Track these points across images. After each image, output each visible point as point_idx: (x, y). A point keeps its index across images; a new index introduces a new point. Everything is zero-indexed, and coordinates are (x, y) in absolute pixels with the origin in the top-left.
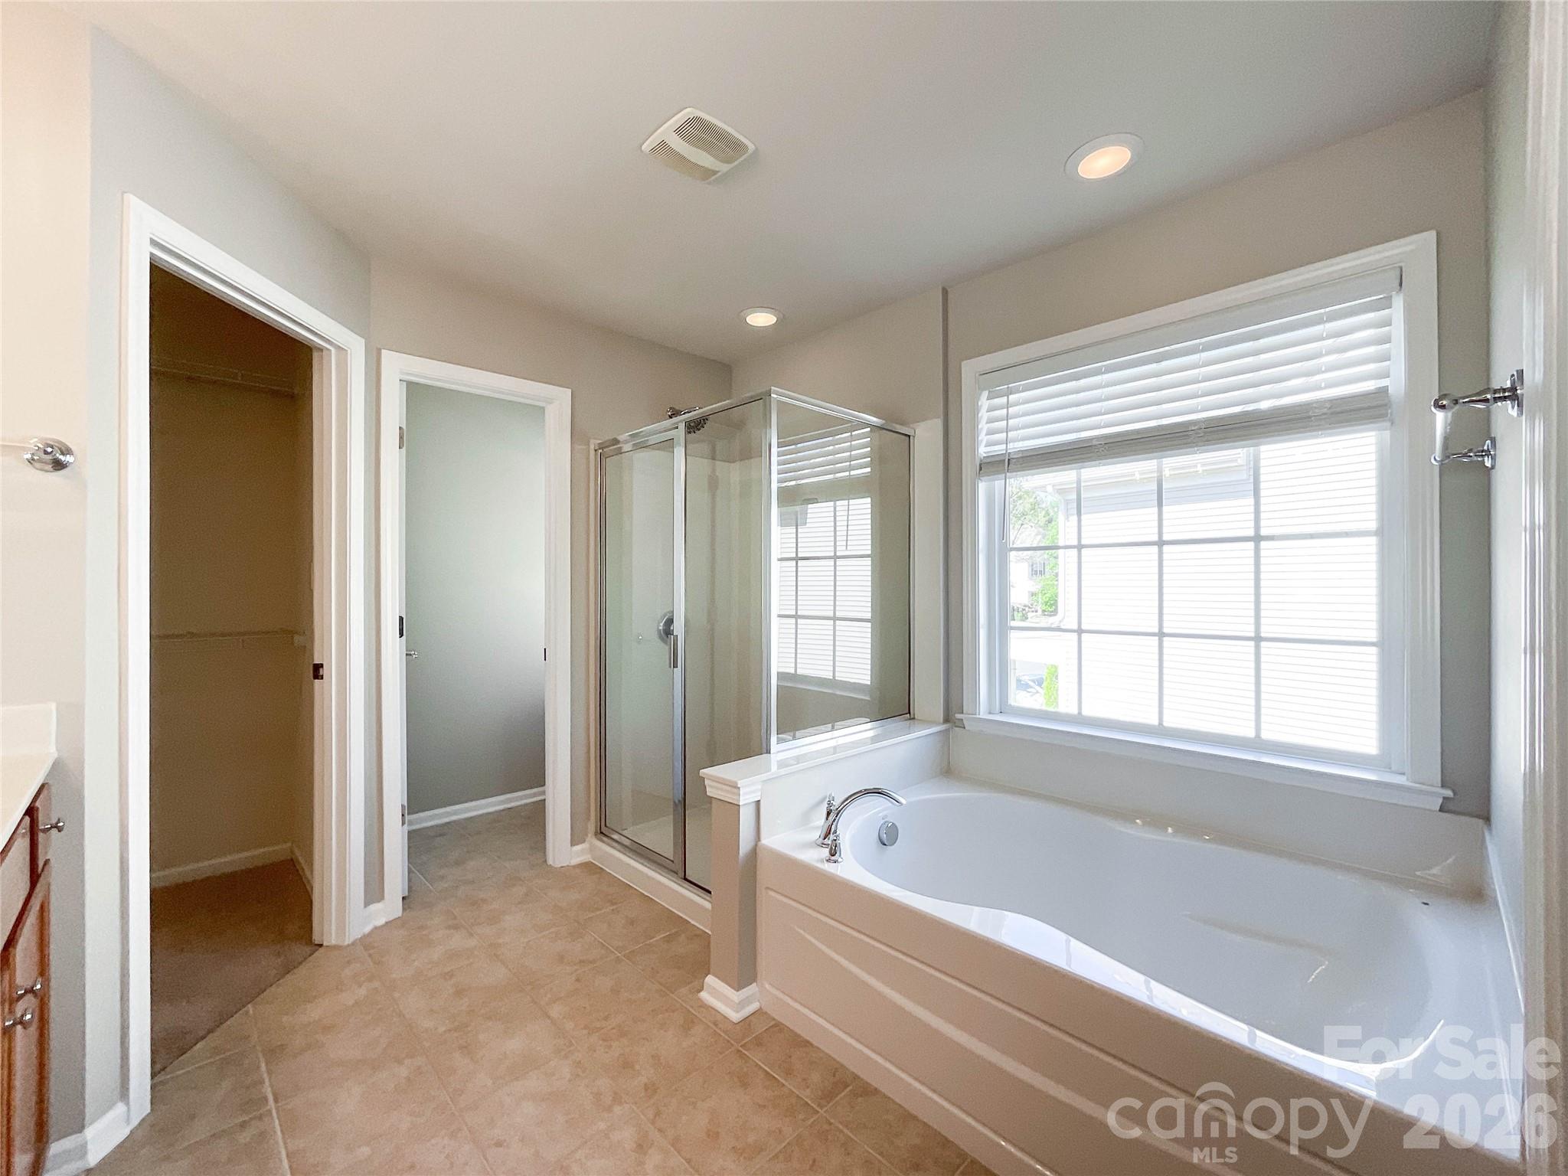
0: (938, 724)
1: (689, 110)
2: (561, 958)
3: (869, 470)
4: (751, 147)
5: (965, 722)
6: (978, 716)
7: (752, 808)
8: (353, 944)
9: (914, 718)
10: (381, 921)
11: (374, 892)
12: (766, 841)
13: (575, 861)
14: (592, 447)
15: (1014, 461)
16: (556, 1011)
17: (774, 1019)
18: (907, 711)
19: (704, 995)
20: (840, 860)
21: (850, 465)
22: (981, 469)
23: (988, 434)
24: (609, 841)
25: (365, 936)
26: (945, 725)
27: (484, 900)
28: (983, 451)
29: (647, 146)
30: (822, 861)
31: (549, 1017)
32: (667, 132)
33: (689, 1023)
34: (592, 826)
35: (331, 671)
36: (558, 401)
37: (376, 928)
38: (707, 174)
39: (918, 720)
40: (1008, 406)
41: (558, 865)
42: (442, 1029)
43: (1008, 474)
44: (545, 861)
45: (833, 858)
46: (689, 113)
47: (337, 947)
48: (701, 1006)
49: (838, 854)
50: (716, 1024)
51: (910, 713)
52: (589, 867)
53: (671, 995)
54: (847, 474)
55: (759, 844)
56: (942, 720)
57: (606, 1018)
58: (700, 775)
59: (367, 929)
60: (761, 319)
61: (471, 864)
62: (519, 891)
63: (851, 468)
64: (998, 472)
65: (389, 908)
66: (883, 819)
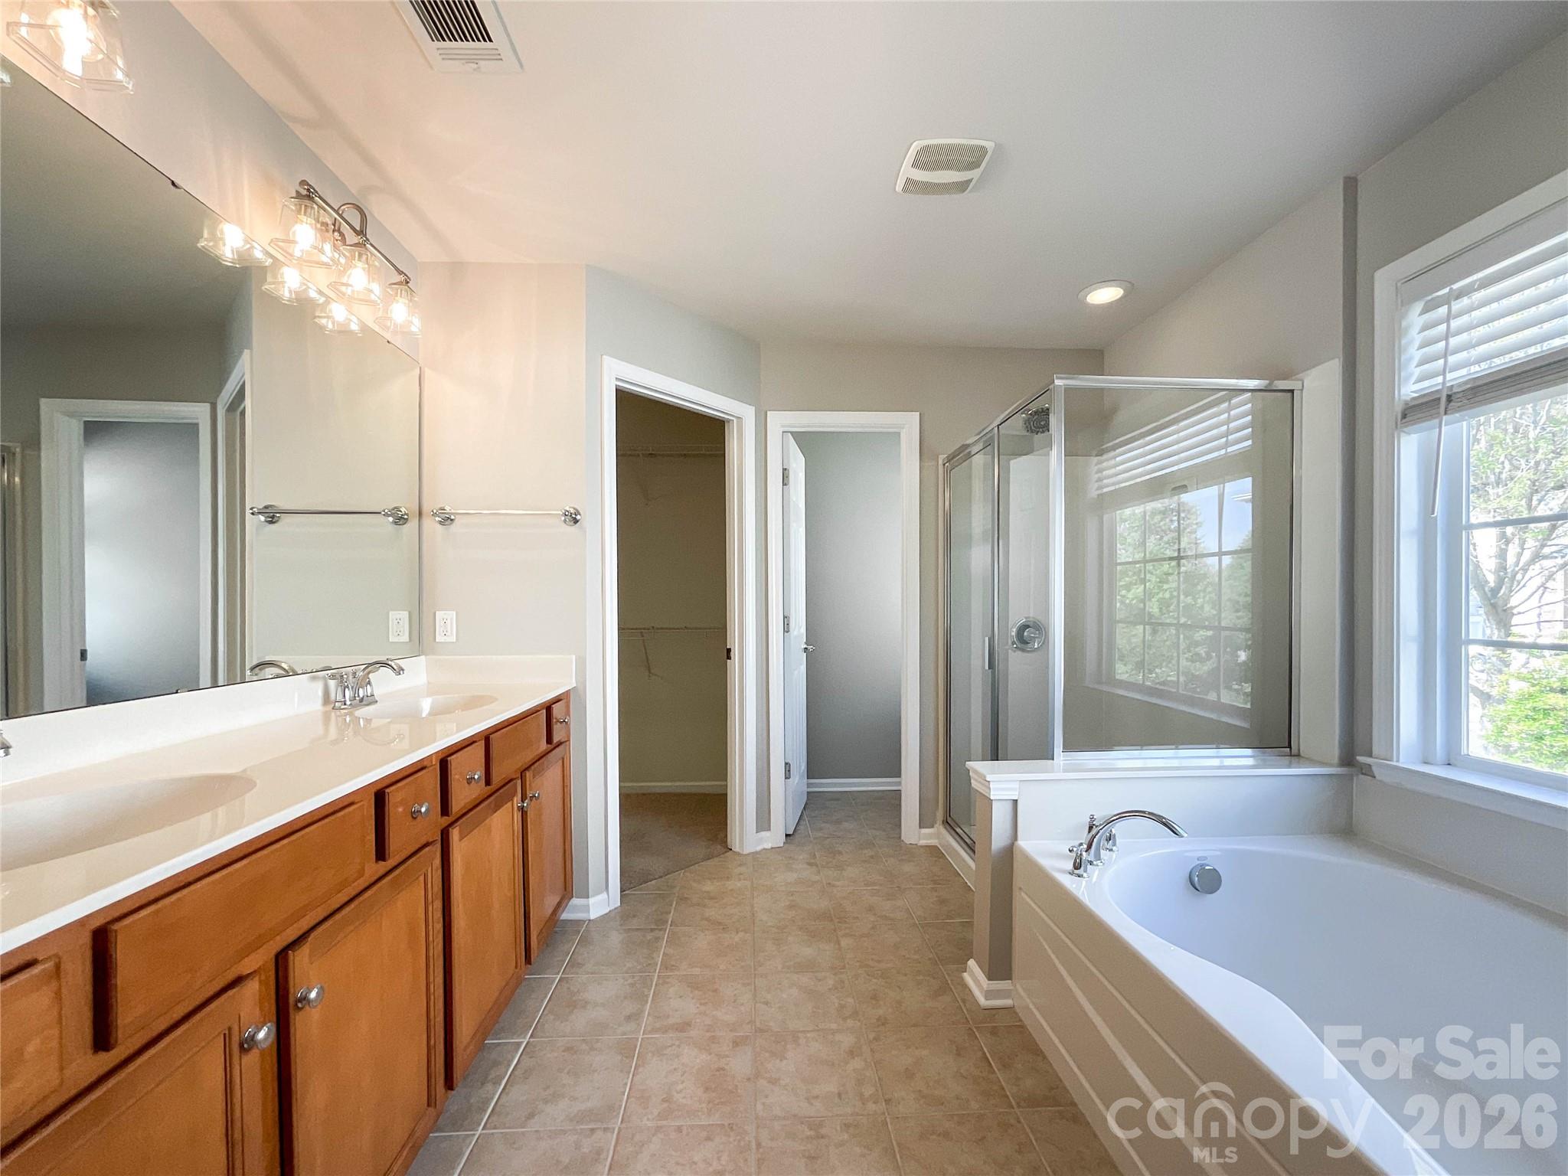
0: (1330, 765)
1: (915, 143)
2: (871, 909)
3: (1250, 442)
4: (989, 145)
5: (1374, 768)
6: (1395, 763)
7: (1009, 806)
8: (748, 854)
9: (1298, 755)
10: (768, 846)
11: (763, 822)
12: (1022, 843)
13: (923, 842)
14: (940, 462)
15: (1458, 396)
16: (844, 942)
17: (1021, 1020)
18: (1287, 745)
19: (965, 975)
20: (1085, 875)
21: (1227, 441)
22: (1404, 416)
23: (1421, 364)
24: (953, 833)
25: (756, 853)
26: (1339, 769)
27: (840, 853)
28: (1410, 389)
29: (899, 187)
30: (1063, 871)
31: (839, 944)
32: (908, 171)
33: (944, 989)
34: (940, 815)
35: (736, 654)
36: (908, 424)
37: (764, 849)
38: (962, 186)
39: (1303, 757)
40: (1448, 319)
41: (908, 842)
42: (769, 924)
43: (1444, 418)
44: (900, 837)
45: (1076, 871)
46: (917, 147)
47: (739, 854)
48: (959, 984)
49: (1082, 868)
50: (964, 1001)
51: (1290, 746)
52: (934, 852)
53: (941, 967)
54: (1223, 452)
55: (1016, 843)
56: (1336, 760)
57: (879, 962)
58: (966, 766)
59: (759, 848)
60: (1105, 295)
61: (846, 825)
62: (868, 852)
63: (1227, 445)
64: (1432, 417)
65: (774, 838)
66: (1198, 860)
